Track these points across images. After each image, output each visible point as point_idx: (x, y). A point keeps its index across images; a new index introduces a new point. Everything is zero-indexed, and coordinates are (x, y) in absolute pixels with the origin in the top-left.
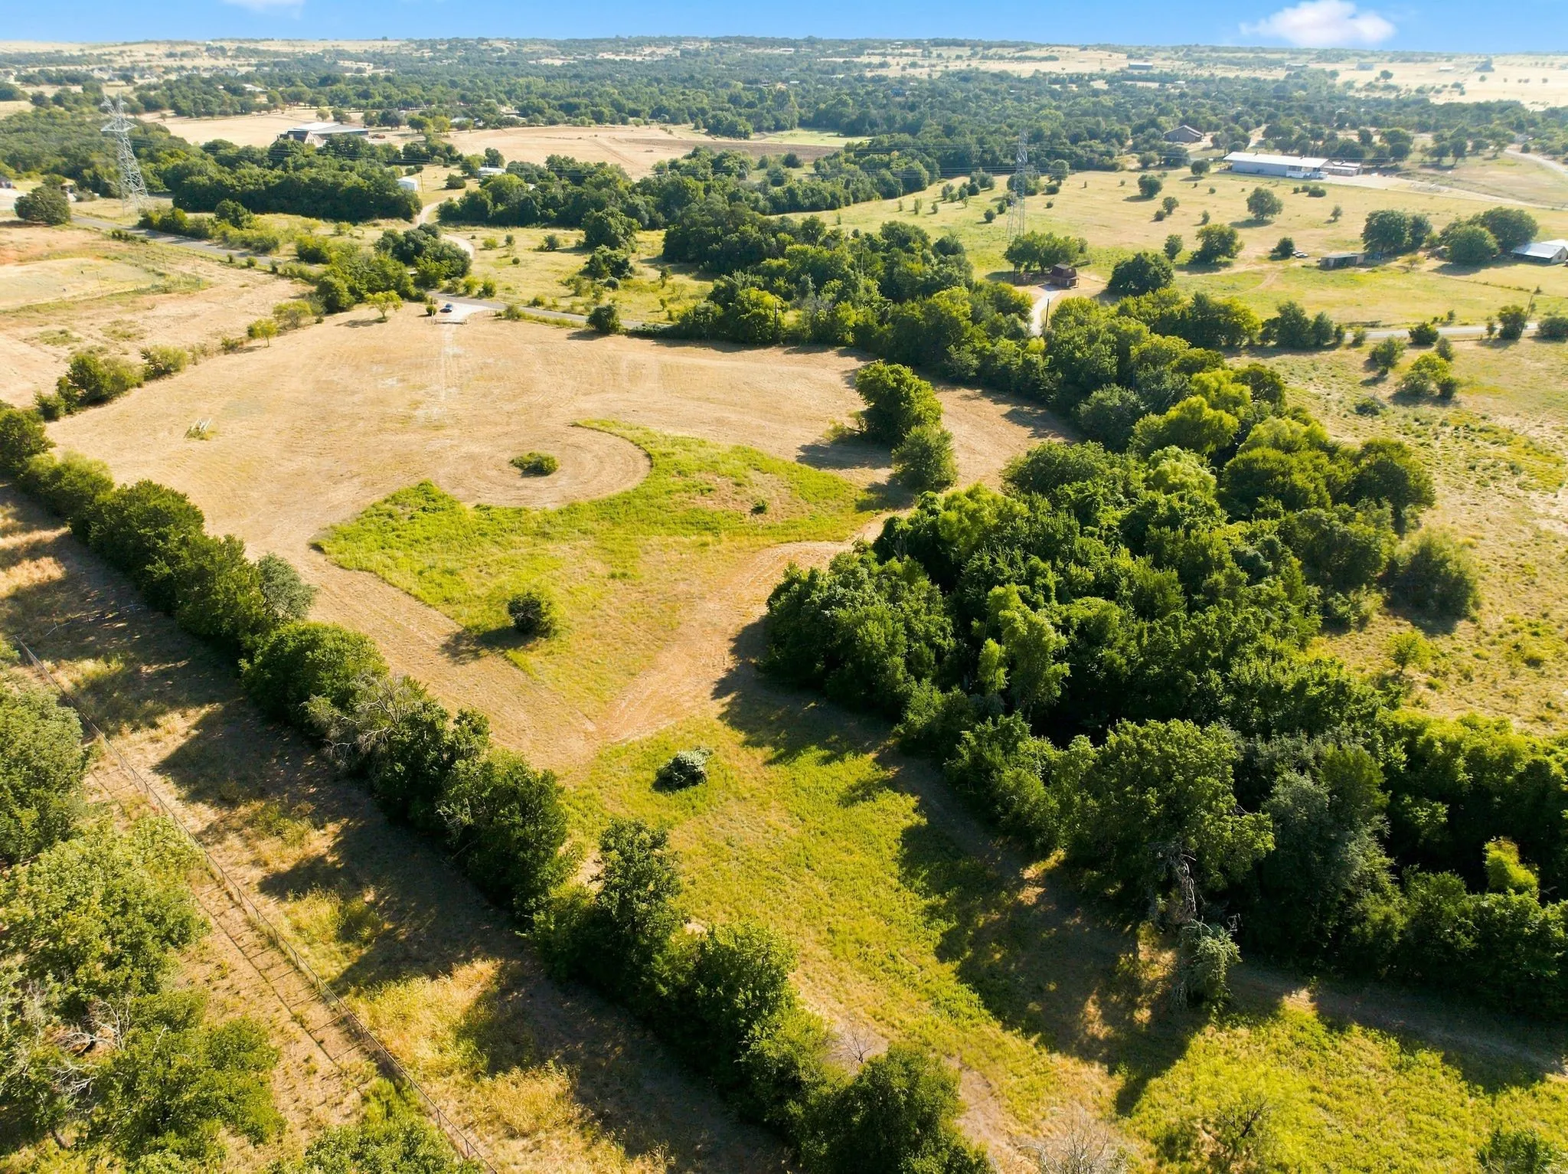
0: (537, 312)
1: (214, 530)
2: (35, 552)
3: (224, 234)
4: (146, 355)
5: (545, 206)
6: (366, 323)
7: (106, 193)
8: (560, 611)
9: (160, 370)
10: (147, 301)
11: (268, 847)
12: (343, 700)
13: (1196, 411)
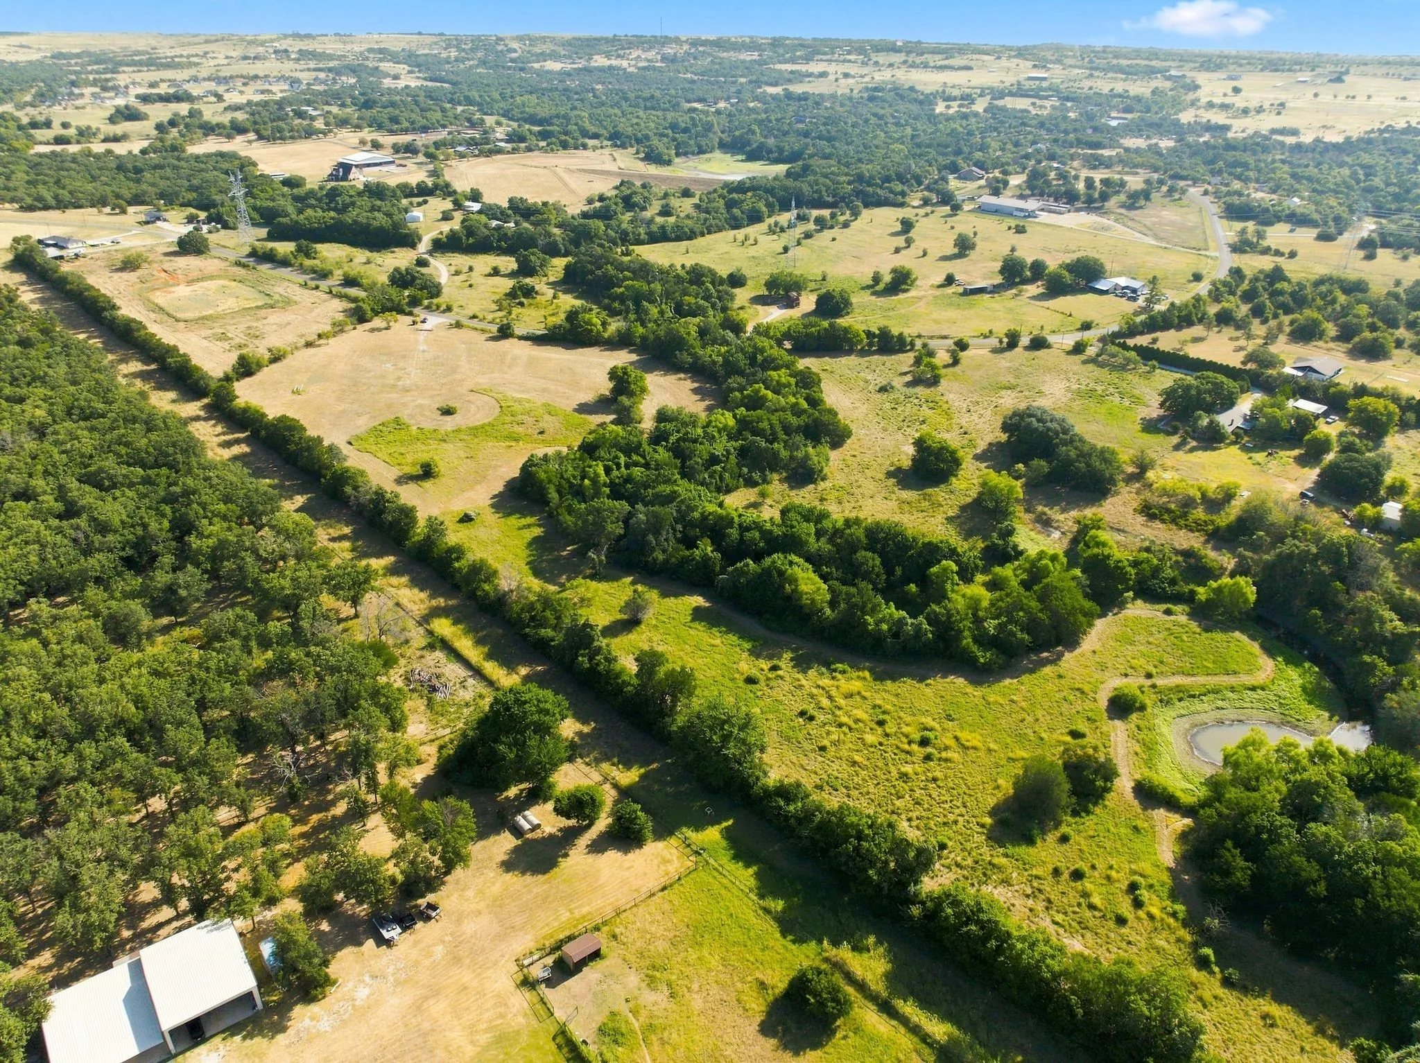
0: (475, 323)
1: (312, 432)
2: (237, 442)
3: (301, 265)
4: (270, 350)
5: (499, 241)
6: (379, 330)
7: (226, 226)
8: (441, 467)
9: (275, 359)
10: (263, 312)
11: (331, 531)
12: (356, 488)
13: (758, 391)
